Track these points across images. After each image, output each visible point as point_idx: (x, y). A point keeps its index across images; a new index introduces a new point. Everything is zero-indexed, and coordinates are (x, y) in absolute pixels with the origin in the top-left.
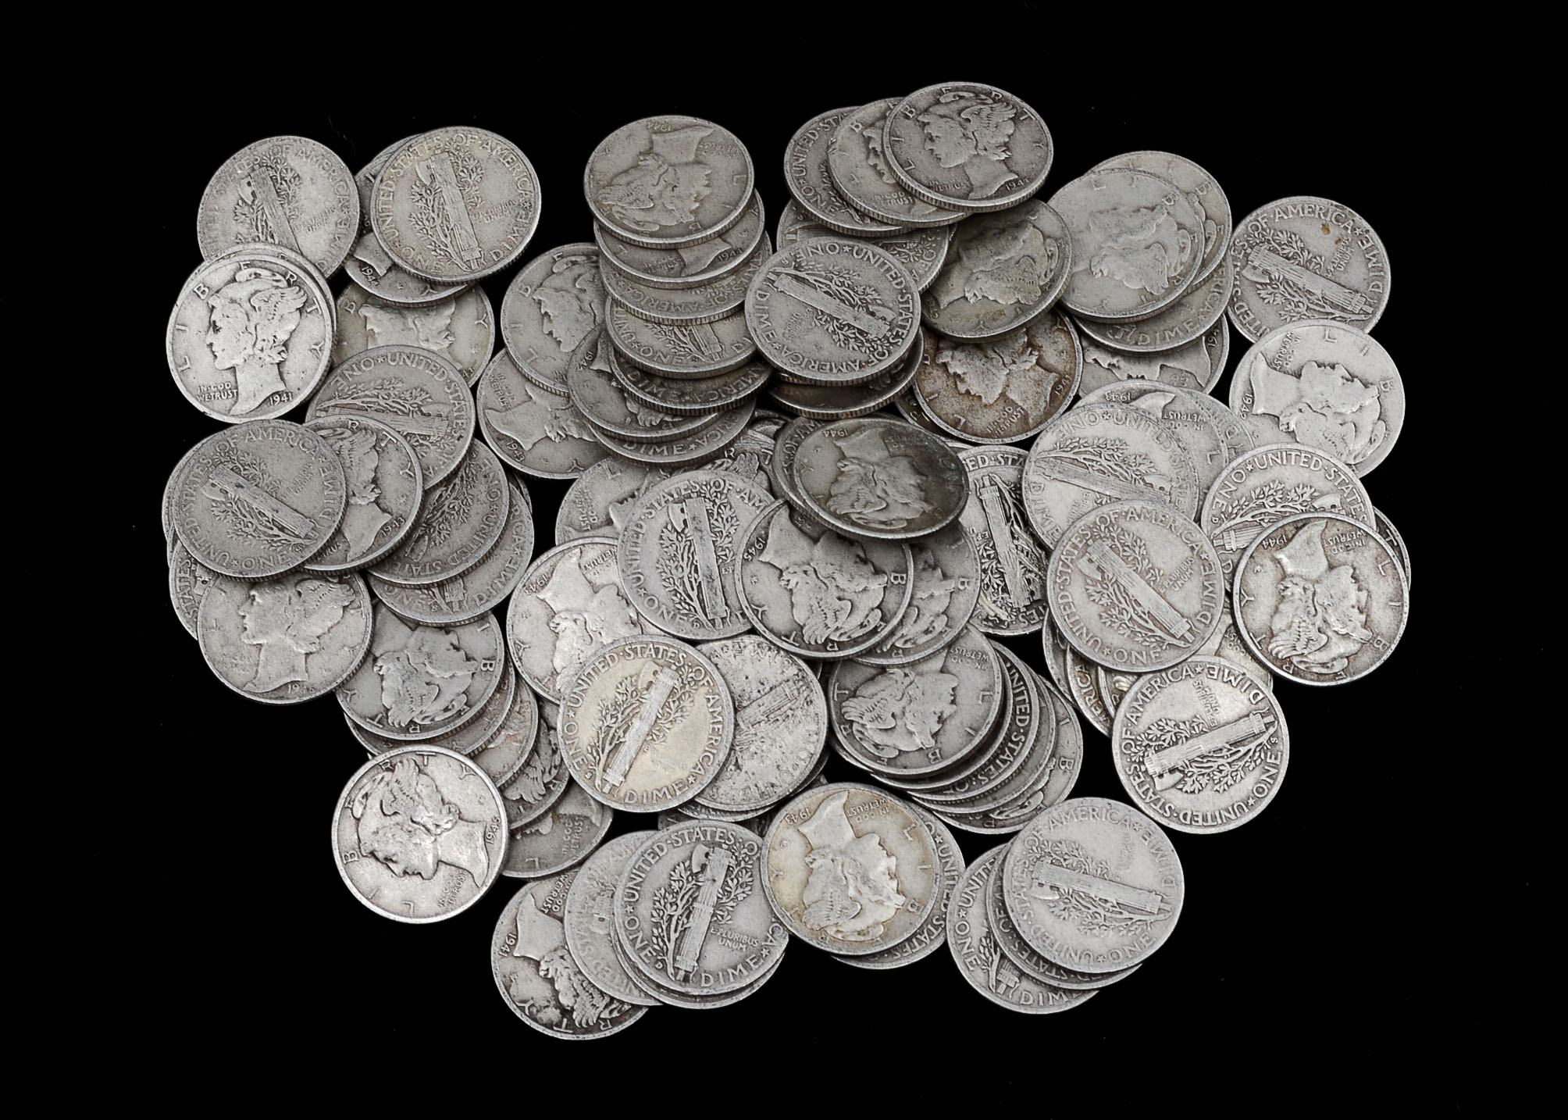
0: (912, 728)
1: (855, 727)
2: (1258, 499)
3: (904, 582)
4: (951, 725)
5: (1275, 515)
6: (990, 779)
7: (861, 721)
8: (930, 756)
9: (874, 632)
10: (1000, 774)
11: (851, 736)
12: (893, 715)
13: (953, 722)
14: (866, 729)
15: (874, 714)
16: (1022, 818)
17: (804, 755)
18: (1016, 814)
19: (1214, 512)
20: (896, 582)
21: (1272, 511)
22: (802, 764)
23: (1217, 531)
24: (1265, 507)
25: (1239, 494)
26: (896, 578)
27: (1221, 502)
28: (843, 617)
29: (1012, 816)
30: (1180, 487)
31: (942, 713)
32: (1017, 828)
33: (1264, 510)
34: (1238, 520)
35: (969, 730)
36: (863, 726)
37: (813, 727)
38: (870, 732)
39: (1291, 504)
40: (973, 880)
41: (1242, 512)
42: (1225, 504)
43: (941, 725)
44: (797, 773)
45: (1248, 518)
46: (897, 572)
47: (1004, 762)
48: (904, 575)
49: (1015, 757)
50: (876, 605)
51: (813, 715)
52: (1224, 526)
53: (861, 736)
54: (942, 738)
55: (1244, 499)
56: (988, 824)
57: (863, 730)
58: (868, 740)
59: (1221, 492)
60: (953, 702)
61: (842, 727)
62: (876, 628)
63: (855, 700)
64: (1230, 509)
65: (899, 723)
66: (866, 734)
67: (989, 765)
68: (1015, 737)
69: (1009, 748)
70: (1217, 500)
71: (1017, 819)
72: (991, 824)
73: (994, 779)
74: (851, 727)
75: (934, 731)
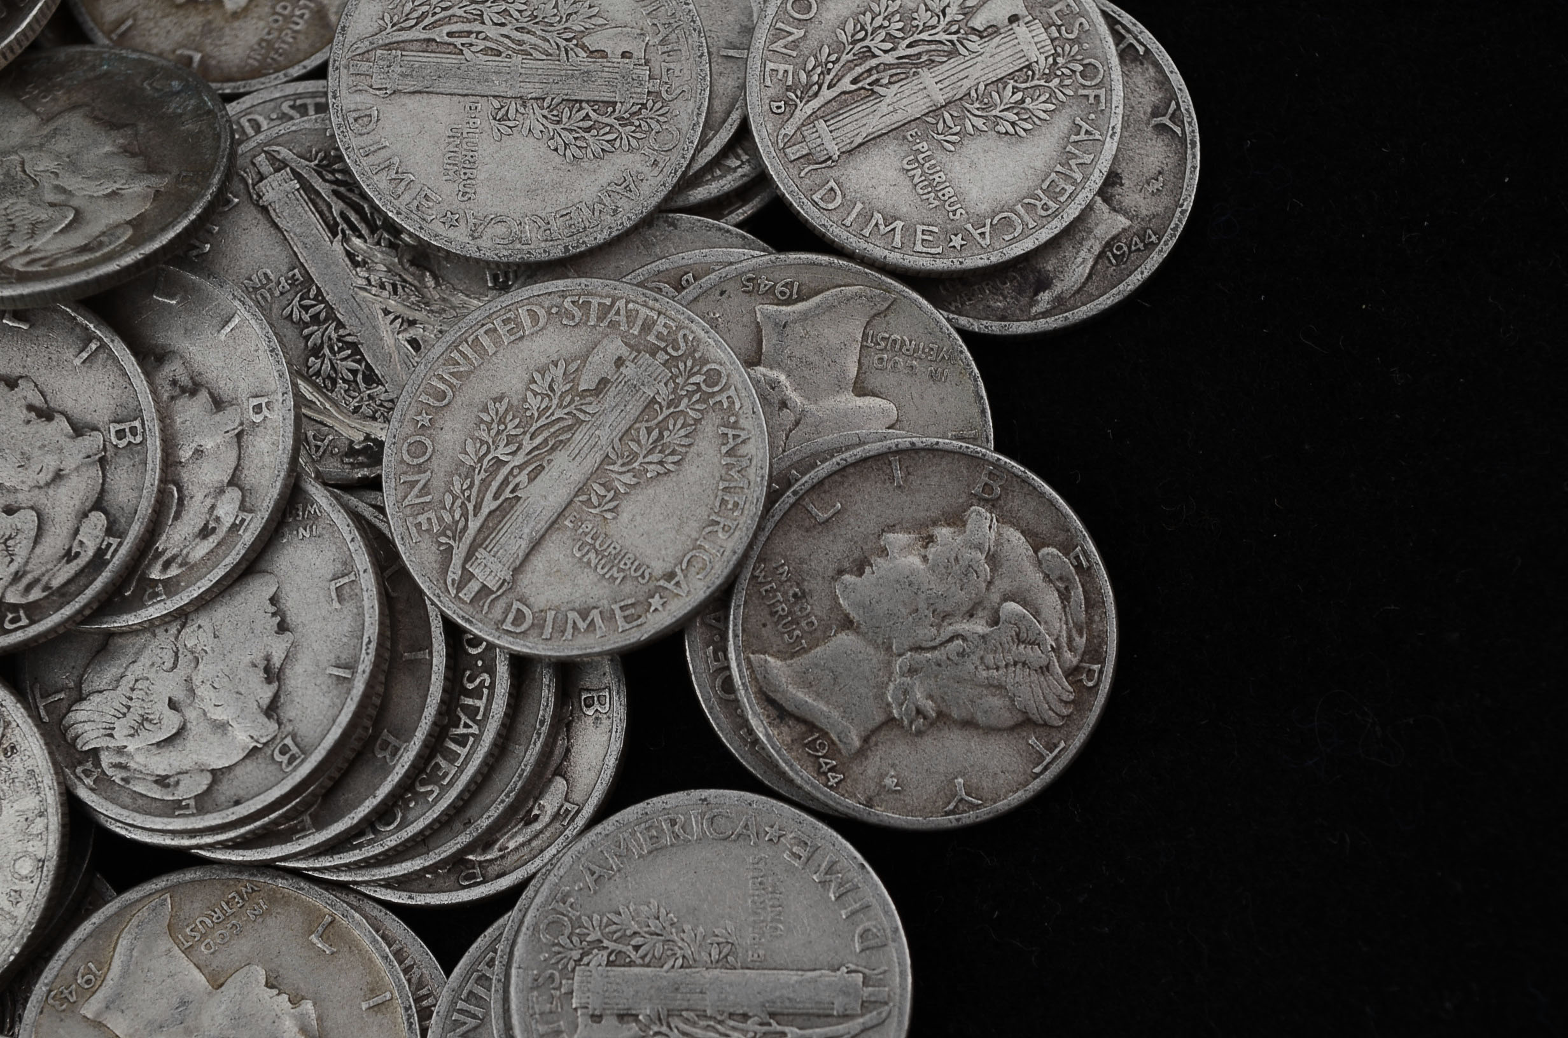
0: (219, 715)
1: (106, 759)
2: (854, 42)
3: (139, 439)
4: (298, 678)
5: (898, 66)
6: (442, 787)
7: (113, 744)
8: (278, 757)
9: (99, 561)
10: (461, 770)
11: (103, 784)
12: (173, 705)
13: (299, 668)
14: (130, 755)
15: (134, 717)
16: (534, 844)
17: (26, 867)
18: (520, 839)
19: (771, 92)
20: (122, 444)
21: (889, 58)
22: (28, 887)
23: (790, 129)
24: (874, 56)
25: (813, 43)
26: (120, 434)
27: (782, 68)
28: (21, 549)
29: (512, 845)
30: (663, 42)
31: (268, 659)
32: (531, 868)
33: (873, 62)
34: (826, 94)
35: (336, 671)
36: (120, 751)
37: (30, 802)
38: (140, 758)
39: (925, 36)
40: (461, 1011)
41: (829, 78)
42: (791, 68)
43: (276, 685)
44: (21, 911)
45: (846, 84)
46: (119, 422)
47: (462, 741)
48: (137, 424)
49: (482, 724)
50: (89, 504)
51: (22, 775)
52: (800, 116)
53: (124, 774)
54: (289, 712)
55: (826, 50)
56: (466, 878)
57: (123, 760)
58: (141, 775)
59: (774, 47)
60: (282, 627)
61: (79, 770)
62: (100, 553)
63: (85, 705)
64: (803, 77)
65: (191, 714)
66: (132, 765)
67: (432, 756)
68: (471, 679)
69: (467, 709)
70: (770, 65)
71: (526, 850)
72: (474, 876)
73: (451, 784)
74: (97, 763)
75: (265, 702)
